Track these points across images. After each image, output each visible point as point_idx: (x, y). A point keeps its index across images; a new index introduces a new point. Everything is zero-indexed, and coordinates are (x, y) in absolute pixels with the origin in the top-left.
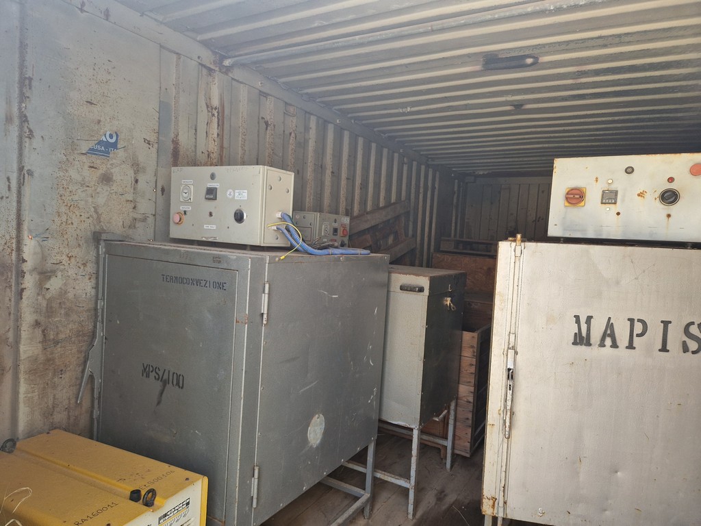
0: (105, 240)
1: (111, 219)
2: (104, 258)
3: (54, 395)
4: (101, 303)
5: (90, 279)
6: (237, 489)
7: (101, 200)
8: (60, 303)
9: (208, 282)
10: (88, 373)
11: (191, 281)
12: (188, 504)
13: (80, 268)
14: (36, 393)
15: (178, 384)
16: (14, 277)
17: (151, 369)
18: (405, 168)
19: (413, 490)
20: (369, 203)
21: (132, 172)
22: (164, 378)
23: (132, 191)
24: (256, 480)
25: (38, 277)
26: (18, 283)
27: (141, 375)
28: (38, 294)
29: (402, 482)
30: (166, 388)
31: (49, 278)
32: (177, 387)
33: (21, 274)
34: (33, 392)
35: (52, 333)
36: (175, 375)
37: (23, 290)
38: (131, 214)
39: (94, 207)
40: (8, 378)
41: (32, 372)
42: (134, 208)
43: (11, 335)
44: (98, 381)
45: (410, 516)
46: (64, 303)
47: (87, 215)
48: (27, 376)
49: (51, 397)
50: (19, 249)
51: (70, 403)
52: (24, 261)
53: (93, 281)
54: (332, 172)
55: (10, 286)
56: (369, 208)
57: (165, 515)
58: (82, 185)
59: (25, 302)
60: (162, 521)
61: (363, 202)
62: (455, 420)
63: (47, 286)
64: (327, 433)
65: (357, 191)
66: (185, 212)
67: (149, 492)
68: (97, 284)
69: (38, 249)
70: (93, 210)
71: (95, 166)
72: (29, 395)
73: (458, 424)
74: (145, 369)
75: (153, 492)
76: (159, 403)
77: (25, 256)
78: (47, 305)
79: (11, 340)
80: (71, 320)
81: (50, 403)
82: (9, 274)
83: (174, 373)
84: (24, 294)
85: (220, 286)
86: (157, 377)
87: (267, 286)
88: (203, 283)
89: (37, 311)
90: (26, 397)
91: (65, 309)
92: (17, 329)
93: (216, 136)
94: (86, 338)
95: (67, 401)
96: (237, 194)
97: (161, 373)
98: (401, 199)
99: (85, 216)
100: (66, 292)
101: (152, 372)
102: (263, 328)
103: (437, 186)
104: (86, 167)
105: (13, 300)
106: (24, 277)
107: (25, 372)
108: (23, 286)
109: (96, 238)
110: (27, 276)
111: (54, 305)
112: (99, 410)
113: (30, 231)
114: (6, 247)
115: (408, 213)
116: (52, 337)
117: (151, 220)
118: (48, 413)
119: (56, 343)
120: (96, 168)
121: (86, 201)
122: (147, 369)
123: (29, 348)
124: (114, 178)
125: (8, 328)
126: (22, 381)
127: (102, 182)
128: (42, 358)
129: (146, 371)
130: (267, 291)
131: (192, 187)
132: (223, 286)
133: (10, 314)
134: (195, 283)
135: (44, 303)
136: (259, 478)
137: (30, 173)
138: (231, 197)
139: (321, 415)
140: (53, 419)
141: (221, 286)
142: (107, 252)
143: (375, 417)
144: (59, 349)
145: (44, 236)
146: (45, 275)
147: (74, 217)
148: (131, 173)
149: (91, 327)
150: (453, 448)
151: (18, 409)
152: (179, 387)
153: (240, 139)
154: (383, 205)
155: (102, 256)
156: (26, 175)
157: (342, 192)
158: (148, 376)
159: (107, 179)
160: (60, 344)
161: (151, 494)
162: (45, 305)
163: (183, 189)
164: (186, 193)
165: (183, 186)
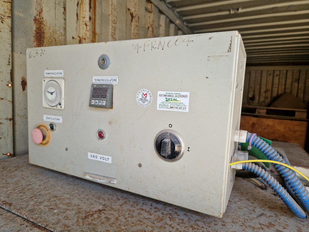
66: (52, 126)
93: (87, 19)
96: (161, 100)
131: (62, 83)
153: (110, 27)
163: (47, 86)
164: (52, 93)
165: (47, 80)
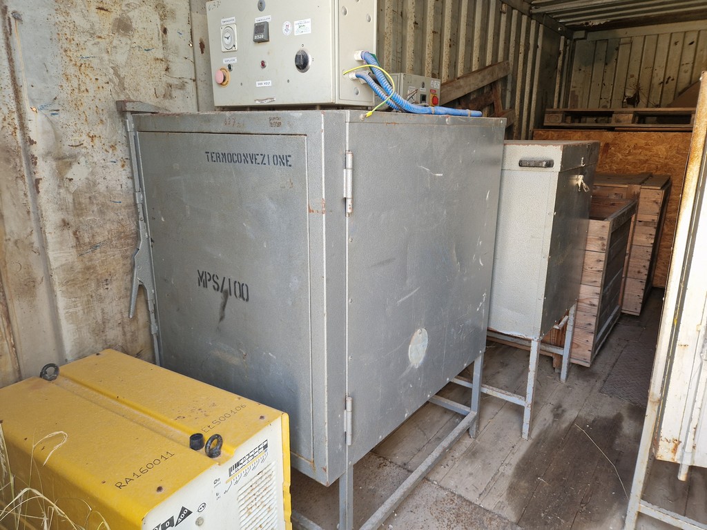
0: (132, 112)
1: (138, 84)
2: (135, 137)
3: (103, 310)
4: (139, 197)
5: (123, 166)
6: (326, 426)
7: (121, 58)
8: (90, 198)
9: (266, 158)
10: (137, 283)
11: (243, 158)
12: (266, 447)
13: (106, 151)
14: (80, 308)
15: (242, 295)
16: (24, 165)
17: (208, 277)
18: (504, 18)
19: (530, 409)
20: (460, 66)
21: (157, 17)
22: (224, 288)
23: (161, 45)
24: (349, 415)
25: (54, 164)
26: (31, 173)
27: (197, 284)
28: (59, 187)
29: (515, 399)
30: (228, 301)
31: (71, 164)
32: (241, 299)
33: (32, 160)
34: (76, 306)
35: (86, 235)
36: (237, 285)
37: (38, 181)
38: (164, 79)
39: (112, 68)
40: (42, 290)
41: (70, 282)
42: (167, 69)
43: (35, 238)
44: (150, 292)
45: (525, 436)
46: (95, 197)
47: (105, 79)
48: (64, 288)
49: (99, 311)
50: (23, 127)
51: (123, 318)
52: (32, 142)
53: (128, 168)
54: (415, 23)
55: (23, 177)
56: (459, 74)
57: (238, 464)
58: (92, 35)
59: (44, 197)
60: (234, 471)
61: (453, 65)
62: (574, 326)
63: (69, 176)
64: (430, 350)
65: (446, 49)
66: (230, 67)
67: (212, 439)
68: (132, 172)
69: (48, 127)
70: (111, 71)
71: (105, 6)
72: (71, 310)
73: (576, 330)
74: (201, 277)
75: (218, 438)
76: (222, 318)
77: (33, 136)
78: (74, 200)
79: (37, 245)
80: (108, 218)
81: (99, 318)
82: (18, 160)
83: (235, 282)
84: (40, 186)
85: (283, 160)
86: (216, 287)
87: (349, 157)
88: (259, 159)
89: (62, 207)
90: (67, 312)
91: (97, 205)
92: (41, 230)
94: (130, 241)
95: (119, 316)
96: (296, 27)
97: (220, 282)
98: (497, 61)
99: (102, 80)
100: (95, 184)
101: (209, 280)
102: (347, 219)
103: (540, 44)
104: (93, 8)
105: (29, 194)
106: (36, 163)
107: (61, 284)
108: (37, 176)
109: (121, 110)
110: (40, 162)
111: (83, 200)
112: (158, 325)
113: (32, 101)
114: (5, 124)
115: (505, 79)
116: (87, 240)
117: (190, 86)
118: (99, 330)
119: (94, 247)
120: (107, 10)
121: (101, 59)
122: (204, 277)
123: (60, 254)
124: (134, 25)
125: (29, 230)
126: (59, 294)
127: (118, 31)
128: (79, 266)
129: (203, 279)
130: (349, 164)
131: (235, 27)
132: (287, 161)
133: (28, 212)
134: (249, 159)
135: (70, 198)
136: (353, 411)
137: (18, 18)
138: (288, 33)
139: (424, 330)
140: (106, 336)
141: (285, 161)
142: (138, 129)
143: (483, 327)
144: (99, 255)
145: (53, 108)
146: (64, 161)
147: (88, 81)
148: (155, 18)
149: (133, 227)
150: (570, 357)
151: (61, 327)
152: (244, 299)
154: (477, 69)
155: (132, 135)
156: (13, 20)
157: (427, 51)
158: (205, 286)
159: (123, 26)
160: (98, 249)
161: (215, 441)
162: (71, 200)
163: (224, 33)
164: (228, 38)
165: (224, 27)
